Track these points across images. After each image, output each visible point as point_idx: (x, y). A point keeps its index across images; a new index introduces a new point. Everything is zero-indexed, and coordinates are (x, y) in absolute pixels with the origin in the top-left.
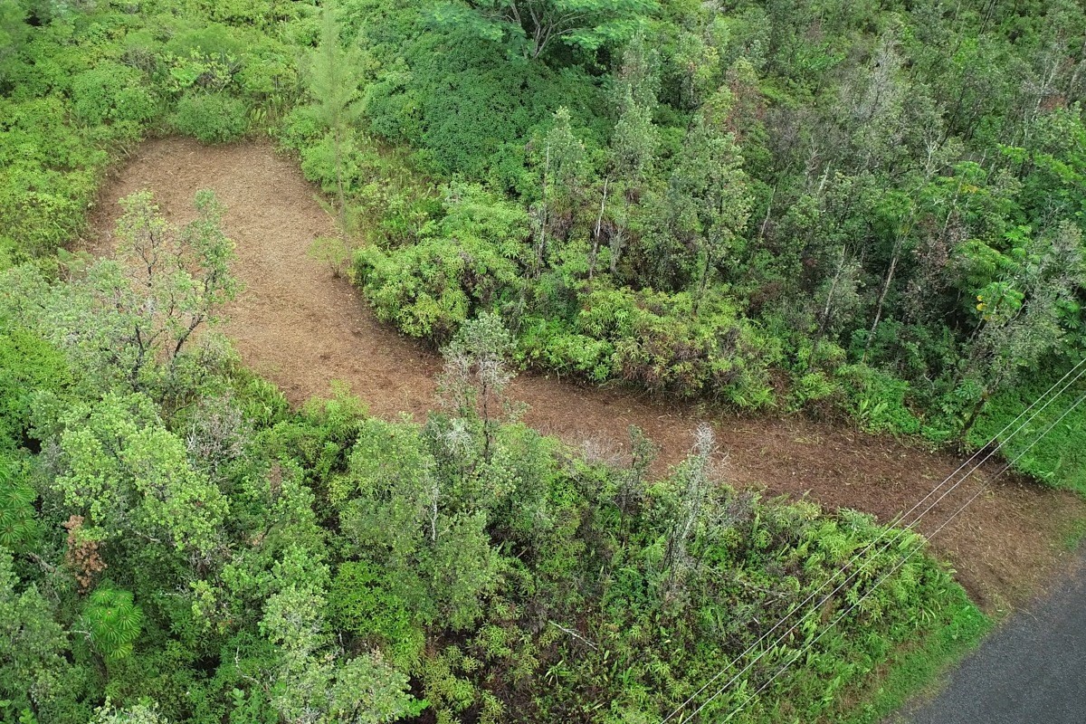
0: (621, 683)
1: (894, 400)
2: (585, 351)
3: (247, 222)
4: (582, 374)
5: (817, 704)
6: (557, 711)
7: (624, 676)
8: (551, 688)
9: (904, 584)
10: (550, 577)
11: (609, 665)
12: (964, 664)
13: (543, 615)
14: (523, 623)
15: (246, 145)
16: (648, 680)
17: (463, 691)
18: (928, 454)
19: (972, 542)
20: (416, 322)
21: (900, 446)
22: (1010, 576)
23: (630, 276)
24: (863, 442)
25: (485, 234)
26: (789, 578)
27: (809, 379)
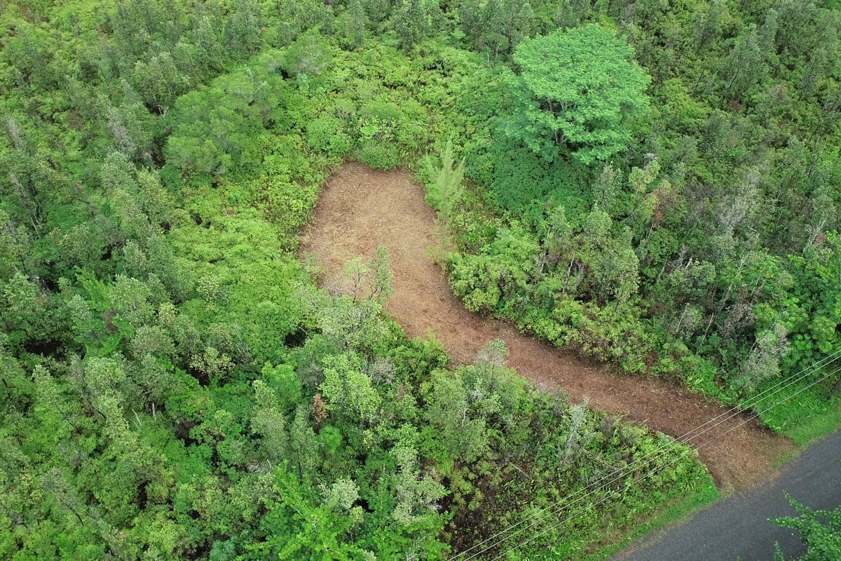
0: (537, 494)
1: (708, 377)
2: (552, 331)
3: (393, 224)
4: (551, 342)
5: (624, 518)
6: (506, 501)
7: (539, 492)
8: (506, 491)
9: (676, 473)
10: (514, 443)
11: (533, 486)
12: (701, 512)
13: (507, 460)
14: (498, 461)
15: (396, 171)
16: (549, 495)
17: (467, 487)
18: (719, 408)
19: (725, 456)
20: (472, 303)
21: (705, 401)
22: (739, 475)
23: (586, 290)
24: (688, 396)
25: (515, 256)
26: (622, 461)
27: (664, 361)
